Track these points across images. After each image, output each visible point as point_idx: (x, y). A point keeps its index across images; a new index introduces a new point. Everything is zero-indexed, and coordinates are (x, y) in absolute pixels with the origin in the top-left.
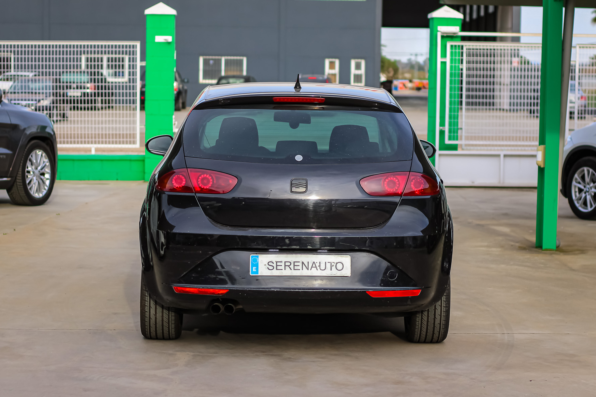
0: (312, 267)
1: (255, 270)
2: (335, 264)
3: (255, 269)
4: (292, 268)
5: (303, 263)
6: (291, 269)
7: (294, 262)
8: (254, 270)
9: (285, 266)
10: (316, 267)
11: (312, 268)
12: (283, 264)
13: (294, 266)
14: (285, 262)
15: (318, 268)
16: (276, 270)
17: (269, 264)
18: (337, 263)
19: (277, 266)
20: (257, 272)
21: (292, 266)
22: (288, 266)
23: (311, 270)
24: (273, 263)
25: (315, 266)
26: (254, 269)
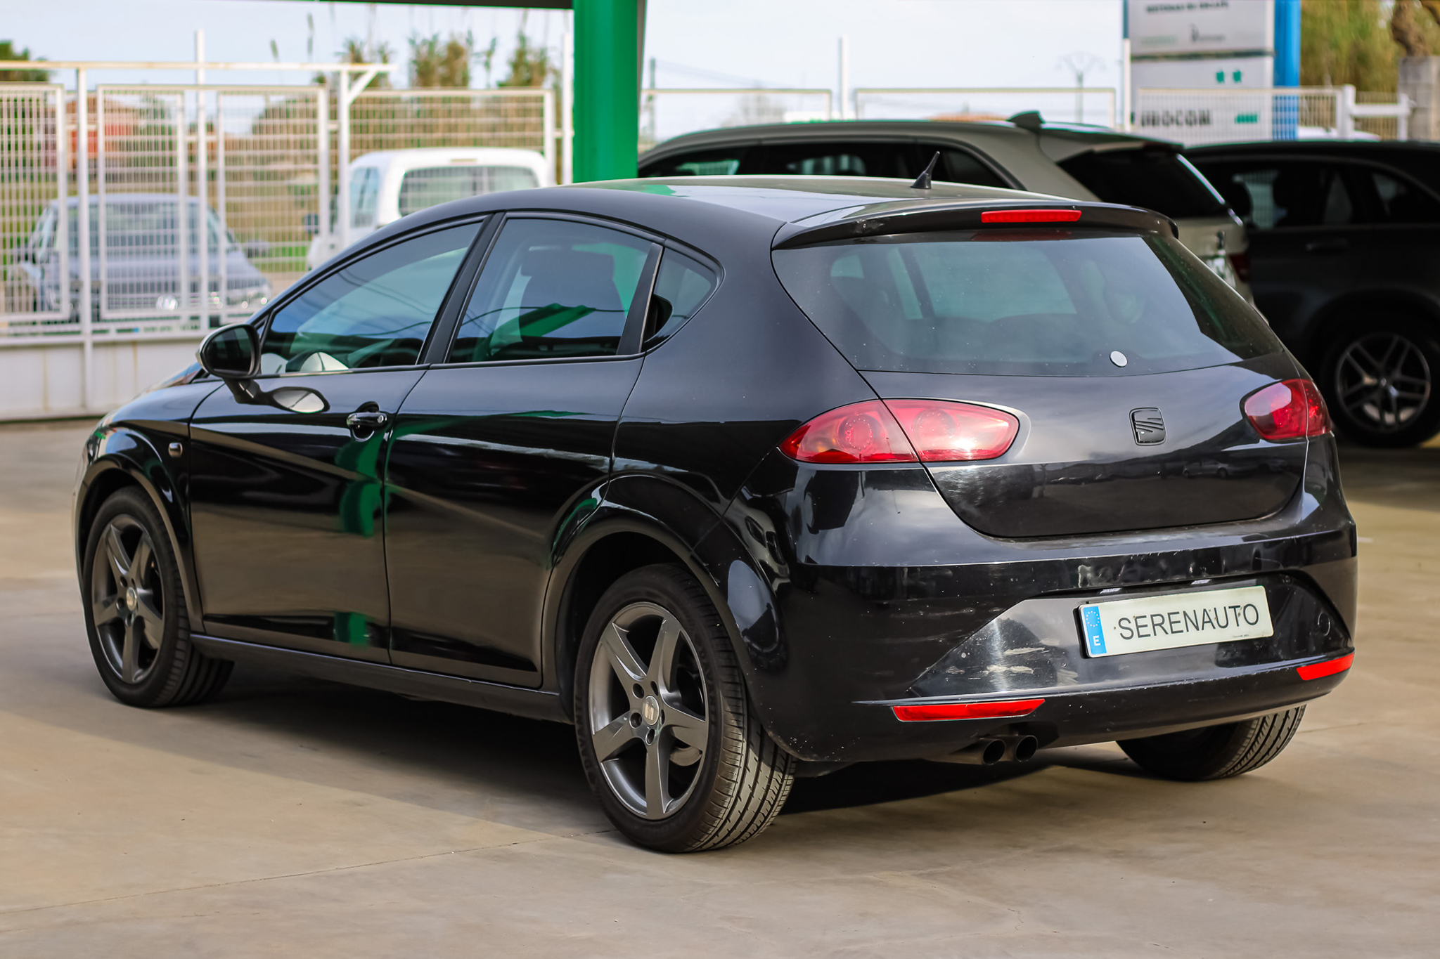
0: (1204, 622)
1: (1097, 643)
2: (1243, 609)
3: (1098, 641)
4: (1169, 630)
5: (1185, 614)
6: (1167, 633)
7: (1169, 614)
8: (1096, 645)
9: (1154, 625)
10: (1210, 621)
11: (1205, 624)
12: (1147, 621)
13: (1171, 623)
14: (1152, 616)
15: (1215, 622)
16: (1140, 636)
17: (1122, 622)
18: (1245, 607)
19: (1138, 627)
20: (1103, 647)
21: (1167, 625)
22: (1160, 625)
23: (1203, 629)
24: (1130, 622)
25: (1208, 620)
26: (1095, 641)
